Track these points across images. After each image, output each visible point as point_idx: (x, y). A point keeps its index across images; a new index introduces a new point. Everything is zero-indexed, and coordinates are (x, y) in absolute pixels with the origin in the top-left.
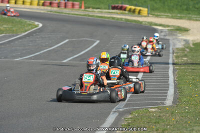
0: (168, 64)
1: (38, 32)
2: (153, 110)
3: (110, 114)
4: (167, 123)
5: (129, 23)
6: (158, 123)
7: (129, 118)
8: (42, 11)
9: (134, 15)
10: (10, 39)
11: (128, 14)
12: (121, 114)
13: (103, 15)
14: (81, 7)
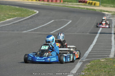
0: (111, 33)
1: (37, 16)
2: (103, 60)
3: (77, 63)
4: (110, 68)
5: (88, 10)
6: (106, 68)
7: (88, 65)
8: (39, 4)
9: (91, 6)
10: (20, 20)
11: (88, 5)
12: (84, 63)
13: (73, 6)
14: (61, 1)
